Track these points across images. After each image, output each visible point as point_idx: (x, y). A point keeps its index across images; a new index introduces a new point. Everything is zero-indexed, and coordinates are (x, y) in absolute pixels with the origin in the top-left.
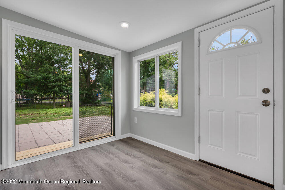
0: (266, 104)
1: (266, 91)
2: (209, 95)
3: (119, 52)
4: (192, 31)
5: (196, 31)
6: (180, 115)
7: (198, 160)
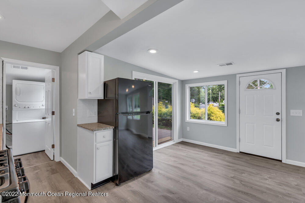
0: (278, 120)
1: (278, 114)
2: (246, 114)
3: (177, 81)
4: (235, 75)
5: (238, 76)
6: (226, 125)
7: (239, 152)
